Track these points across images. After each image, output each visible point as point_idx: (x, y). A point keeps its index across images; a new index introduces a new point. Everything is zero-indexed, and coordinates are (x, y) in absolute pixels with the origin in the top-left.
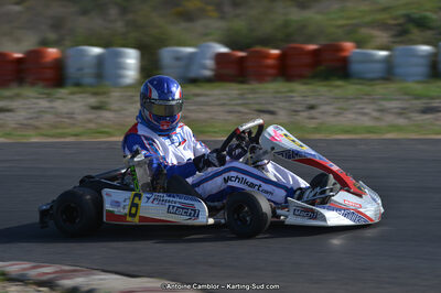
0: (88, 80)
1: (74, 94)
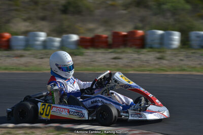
0: (156, 46)
1: (149, 51)
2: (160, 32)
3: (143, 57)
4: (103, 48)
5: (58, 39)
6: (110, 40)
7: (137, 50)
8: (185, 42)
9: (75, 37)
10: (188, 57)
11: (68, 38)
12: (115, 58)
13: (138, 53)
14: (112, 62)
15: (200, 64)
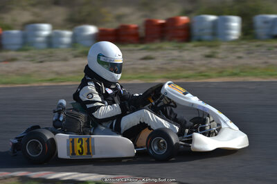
0: (207, 37)
1: (196, 46)
2: (212, 18)
3: (186, 55)
4: (131, 43)
5: (68, 33)
6: (142, 32)
7: (179, 45)
8: (248, 31)
9: (92, 30)
10: (249, 52)
11: (83, 30)
12: (145, 58)
13: (180, 49)
14: (141, 64)
15: (266, 63)
